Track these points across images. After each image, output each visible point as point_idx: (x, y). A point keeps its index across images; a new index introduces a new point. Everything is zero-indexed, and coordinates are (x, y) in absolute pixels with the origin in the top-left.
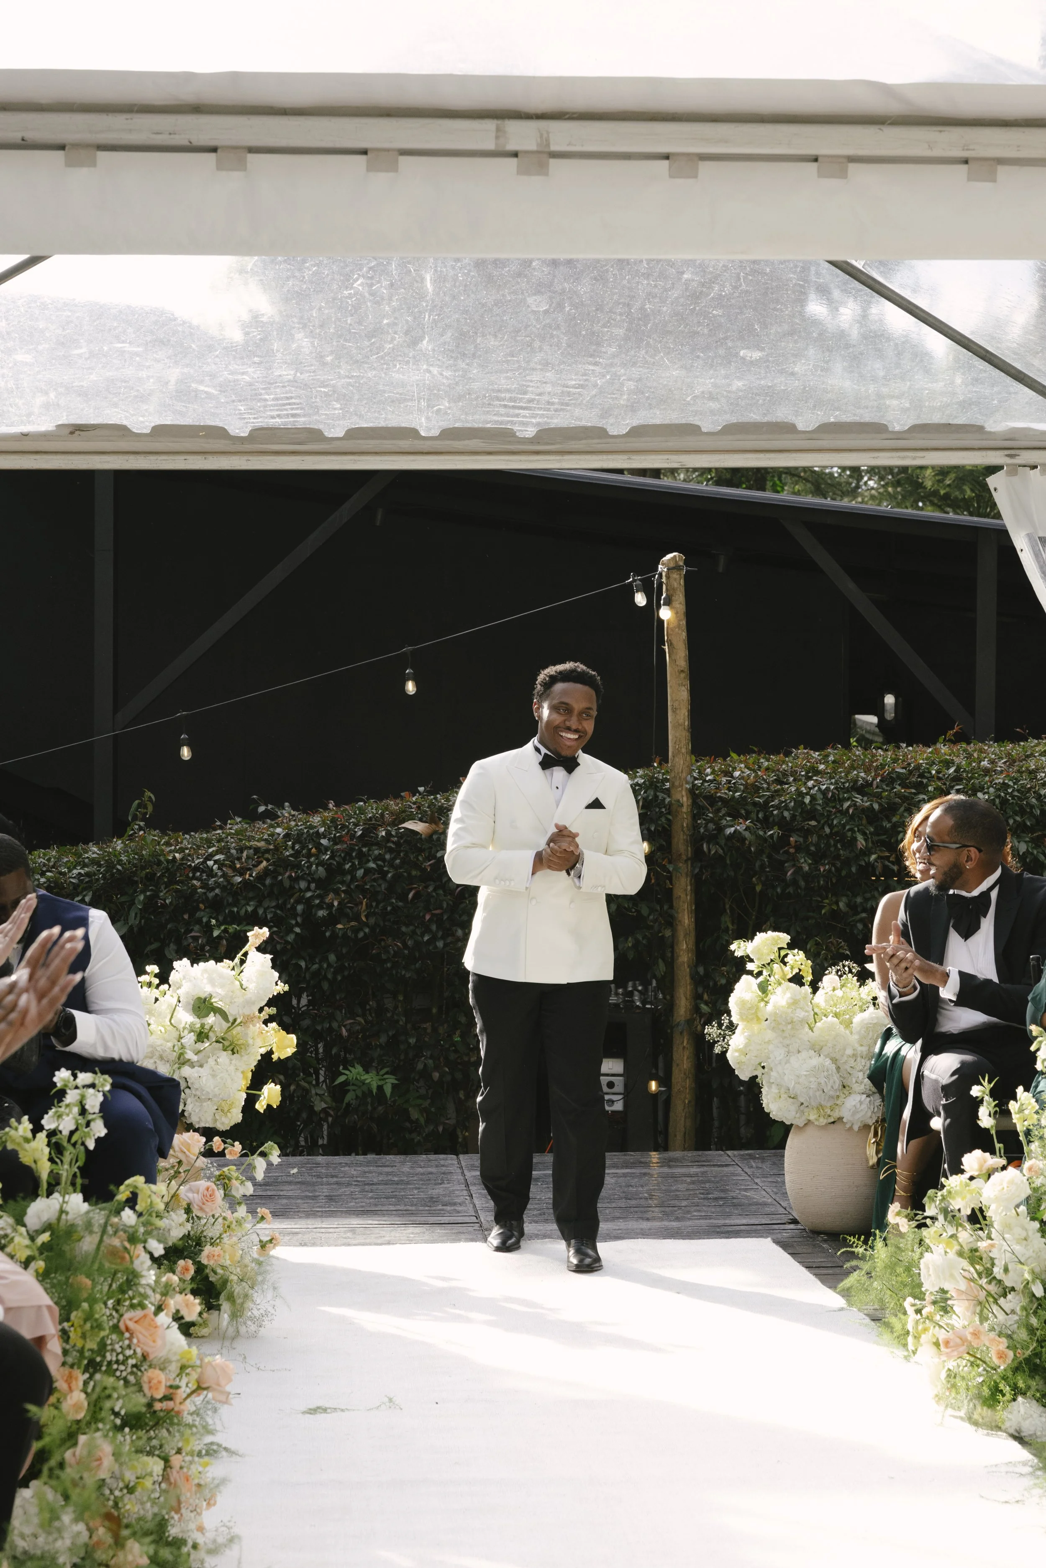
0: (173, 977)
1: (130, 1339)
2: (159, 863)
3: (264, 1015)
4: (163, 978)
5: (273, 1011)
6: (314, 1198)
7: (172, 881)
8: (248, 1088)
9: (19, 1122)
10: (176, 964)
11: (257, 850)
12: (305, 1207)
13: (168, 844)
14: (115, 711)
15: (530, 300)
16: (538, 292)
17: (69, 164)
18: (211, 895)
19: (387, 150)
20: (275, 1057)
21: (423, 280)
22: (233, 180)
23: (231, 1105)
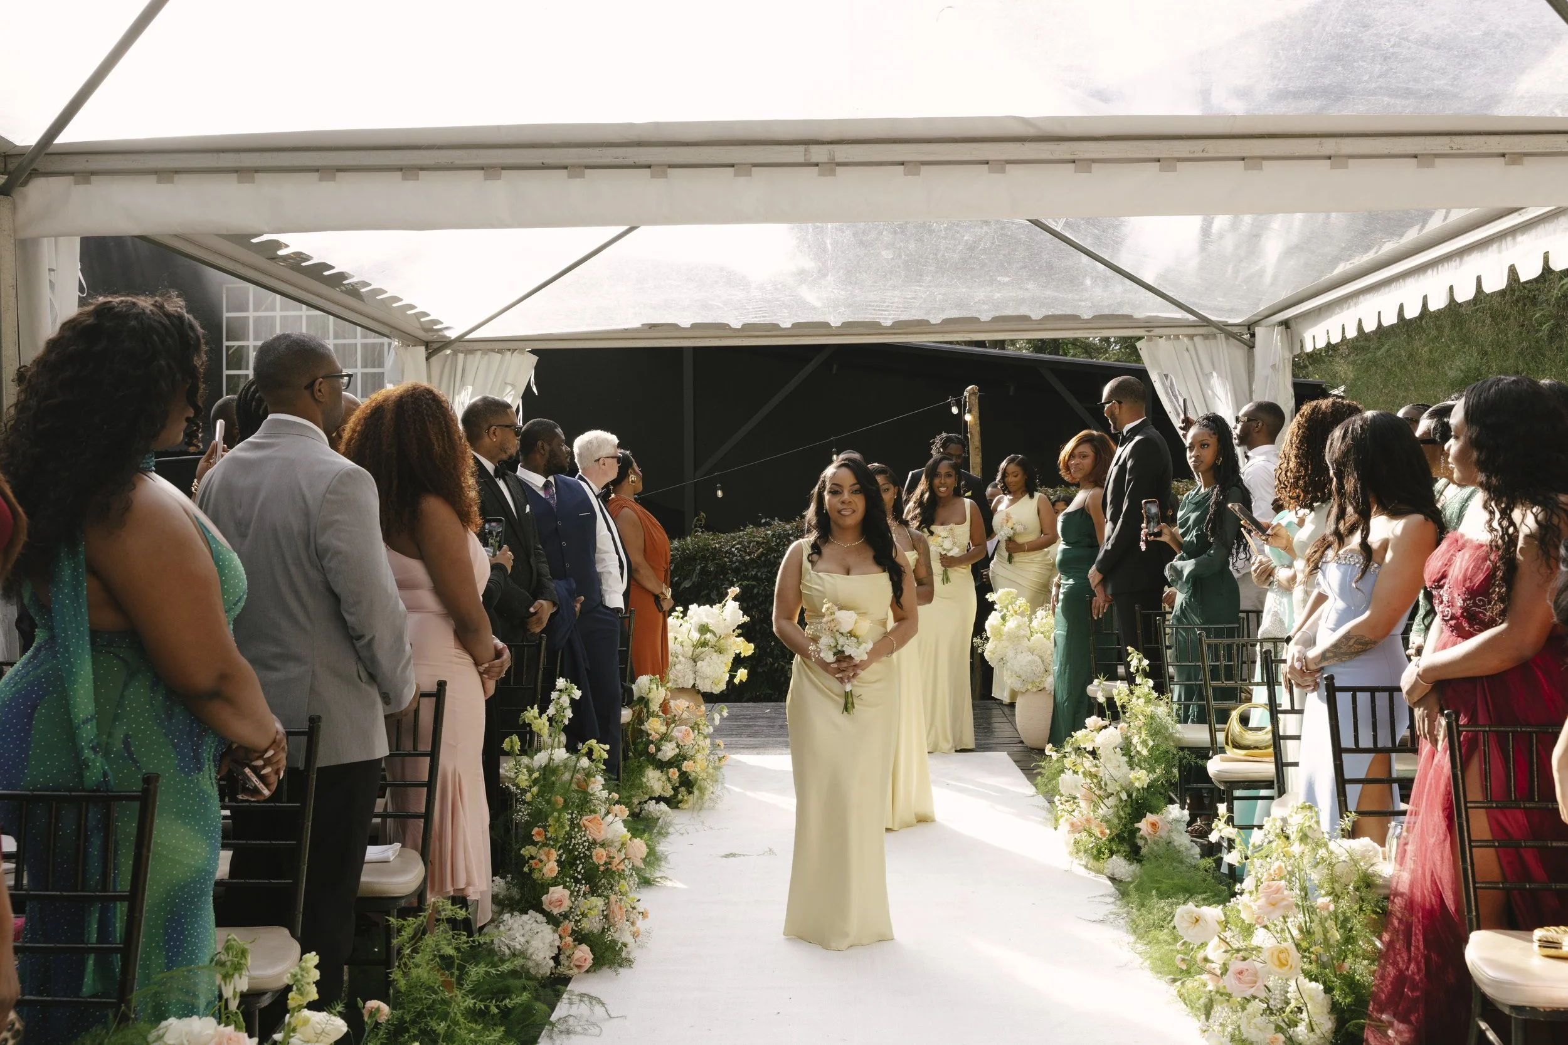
0: (689, 613)
1: (585, 831)
2: (708, 550)
3: (736, 634)
4: (685, 613)
5: (740, 631)
6: (772, 726)
7: (714, 559)
8: (730, 671)
9: (532, 708)
10: (690, 607)
11: (758, 542)
12: (766, 732)
13: (713, 540)
14: (695, 471)
15: (883, 253)
16: (887, 248)
17: (570, 177)
18: (734, 566)
19: (745, 164)
20: (742, 655)
21: (826, 243)
22: (659, 184)
23: (720, 681)
